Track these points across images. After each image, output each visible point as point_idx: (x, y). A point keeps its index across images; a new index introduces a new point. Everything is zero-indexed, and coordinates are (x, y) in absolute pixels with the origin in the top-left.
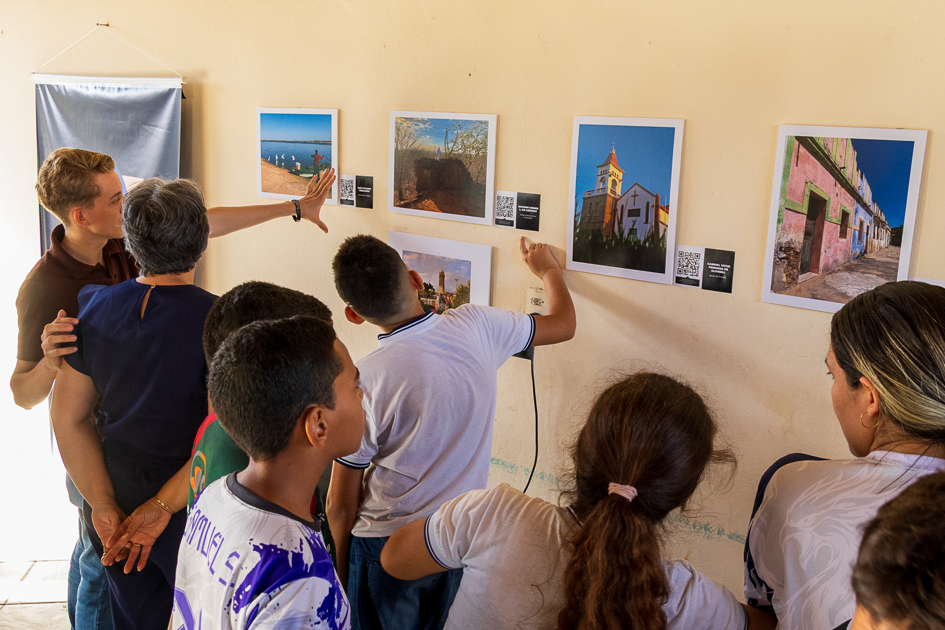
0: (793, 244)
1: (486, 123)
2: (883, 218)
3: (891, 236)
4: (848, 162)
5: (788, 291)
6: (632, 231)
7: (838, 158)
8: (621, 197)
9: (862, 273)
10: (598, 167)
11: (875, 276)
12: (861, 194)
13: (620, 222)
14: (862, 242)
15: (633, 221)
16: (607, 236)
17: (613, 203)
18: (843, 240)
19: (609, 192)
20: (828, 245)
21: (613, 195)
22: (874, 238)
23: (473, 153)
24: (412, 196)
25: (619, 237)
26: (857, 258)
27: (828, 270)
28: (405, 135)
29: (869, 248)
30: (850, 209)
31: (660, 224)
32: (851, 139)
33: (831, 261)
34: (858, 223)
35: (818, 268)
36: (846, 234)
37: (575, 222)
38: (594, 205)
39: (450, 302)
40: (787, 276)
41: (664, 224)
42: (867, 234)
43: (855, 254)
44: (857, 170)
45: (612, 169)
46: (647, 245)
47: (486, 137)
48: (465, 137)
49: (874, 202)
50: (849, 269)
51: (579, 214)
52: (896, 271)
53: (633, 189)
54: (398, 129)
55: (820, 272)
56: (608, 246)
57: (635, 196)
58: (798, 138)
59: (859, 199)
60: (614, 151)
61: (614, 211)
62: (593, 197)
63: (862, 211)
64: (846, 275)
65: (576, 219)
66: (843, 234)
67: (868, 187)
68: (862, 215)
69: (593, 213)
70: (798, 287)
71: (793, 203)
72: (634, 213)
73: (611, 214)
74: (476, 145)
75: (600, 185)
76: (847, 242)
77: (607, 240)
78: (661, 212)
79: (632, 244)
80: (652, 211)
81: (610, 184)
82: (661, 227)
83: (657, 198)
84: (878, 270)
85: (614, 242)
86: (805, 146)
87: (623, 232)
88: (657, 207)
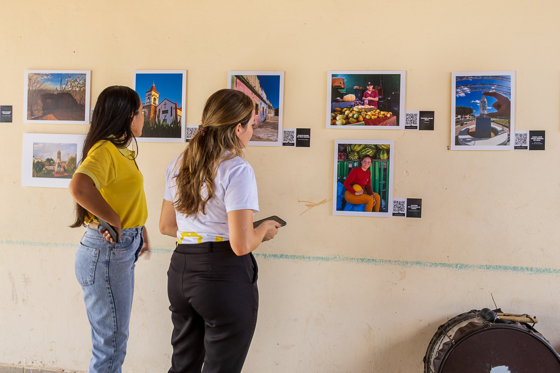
1: (85, 75)
2: (271, 105)
3: (275, 112)
4: (256, 84)
6: (165, 120)
7: (252, 83)
8: (158, 105)
9: (265, 128)
10: (146, 92)
11: (270, 129)
12: (262, 97)
13: (159, 117)
14: (264, 115)
15: (165, 116)
16: (152, 124)
17: (154, 108)
18: (257, 115)
19: (152, 104)
21: (154, 105)
22: (269, 113)
23: (78, 89)
24: (39, 114)
25: (158, 124)
26: (263, 122)
28: (35, 83)
29: (267, 118)
30: (258, 103)
31: (178, 116)
32: (257, 76)
34: (262, 108)
36: (258, 113)
39: (64, 166)
42: (266, 112)
43: (262, 121)
44: (260, 87)
45: (153, 93)
46: (172, 126)
47: (85, 81)
48: (72, 82)
49: (267, 99)
50: (260, 127)
52: (278, 126)
53: (164, 101)
54: (30, 79)
56: (153, 129)
57: (165, 104)
58: (236, 76)
59: (262, 99)
60: (154, 85)
61: (156, 112)
63: (263, 103)
64: (259, 129)
67: (265, 94)
68: (263, 105)
72: (165, 112)
73: (154, 113)
74: (79, 85)
75: (147, 101)
76: (258, 116)
77: (152, 125)
78: (178, 110)
79: (165, 126)
80: (174, 111)
81: (152, 100)
82: (179, 117)
83: (176, 104)
84: (271, 126)
85: (156, 126)
86: (239, 79)
87: (160, 121)
88: (176, 109)
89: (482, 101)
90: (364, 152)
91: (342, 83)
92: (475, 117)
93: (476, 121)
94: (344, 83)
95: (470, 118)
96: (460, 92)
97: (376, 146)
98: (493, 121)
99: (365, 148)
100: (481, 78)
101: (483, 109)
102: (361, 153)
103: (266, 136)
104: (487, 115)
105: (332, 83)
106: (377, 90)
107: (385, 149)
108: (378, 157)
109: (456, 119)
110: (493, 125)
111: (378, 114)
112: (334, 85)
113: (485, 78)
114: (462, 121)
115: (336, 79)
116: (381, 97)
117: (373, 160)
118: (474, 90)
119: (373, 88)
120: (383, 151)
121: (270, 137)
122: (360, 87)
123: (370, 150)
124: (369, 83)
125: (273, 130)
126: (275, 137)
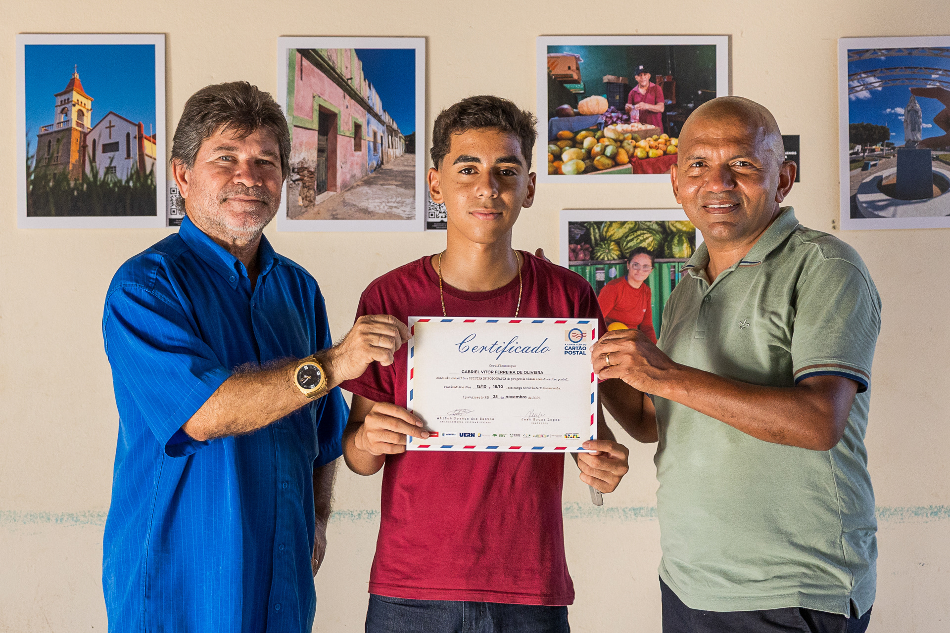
0: (306, 163)
2: (395, 126)
3: (405, 144)
4: (354, 72)
5: (306, 215)
6: (110, 170)
7: (344, 69)
8: (92, 130)
9: (382, 185)
10: (56, 96)
11: (394, 187)
12: (371, 105)
13: (93, 161)
14: (378, 153)
15: (110, 158)
16: (76, 180)
17: (80, 138)
18: (358, 153)
19: (74, 125)
20: (344, 160)
21: (80, 129)
22: (389, 147)
25: (92, 179)
26: (375, 170)
27: (347, 187)
29: (385, 158)
30: (362, 121)
31: (146, 158)
32: (355, 49)
33: (348, 176)
34: (371, 134)
35: (335, 185)
36: (360, 146)
37: (28, 167)
38: (54, 143)
40: (303, 199)
41: (151, 157)
42: (382, 144)
43: (371, 167)
44: (365, 80)
45: (76, 96)
46: (131, 184)
49: (384, 111)
50: (368, 183)
51: (32, 157)
52: (414, 178)
53: (107, 119)
55: (339, 190)
56: (77, 193)
57: (110, 127)
58: (299, 51)
59: (370, 110)
60: (77, 76)
61: (84, 147)
62: (51, 133)
63: (373, 121)
64: (365, 189)
65: (29, 162)
66: (358, 147)
67: (377, 97)
68: (375, 125)
69: (53, 154)
70: (316, 209)
71: (302, 120)
72: (111, 147)
73: (79, 151)
75: (60, 118)
76: (363, 154)
77: (75, 184)
78: (146, 143)
79: (111, 185)
80: (134, 144)
81: (74, 116)
82: (148, 160)
83: (139, 126)
84: (396, 181)
85: (85, 186)
86: (308, 58)
87: (97, 173)
88: (141, 138)
89: (909, 108)
90: (632, 240)
91: (574, 67)
92: (894, 148)
93: (896, 158)
94: (578, 69)
95: (882, 150)
96: (858, 89)
97: (662, 224)
98: (937, 158)
99: (636, 231)
100: (906, 53)
101: (913, 130)
102: (626, 245)
103: (384, 207)
104: (922, 143)
105: (548, 68)
106: (660, 85)
107: (685, 232)
108: (667, 252)
109: (851, 154)
110: (937, 168)
111: (666, 144)
112: (553, 73)
113: (914, 52)
114: (864, 158)
115: (558, 57)
116: (670, 102)
117: (657, 260)
118: (890, 84)
119: (651, 80)
120: (680, 237)
121: (395, 207)
122: (618, 78)
123: (645, 236)
124: (641, 67)
125: (402, 190)
126: (408, 209)
